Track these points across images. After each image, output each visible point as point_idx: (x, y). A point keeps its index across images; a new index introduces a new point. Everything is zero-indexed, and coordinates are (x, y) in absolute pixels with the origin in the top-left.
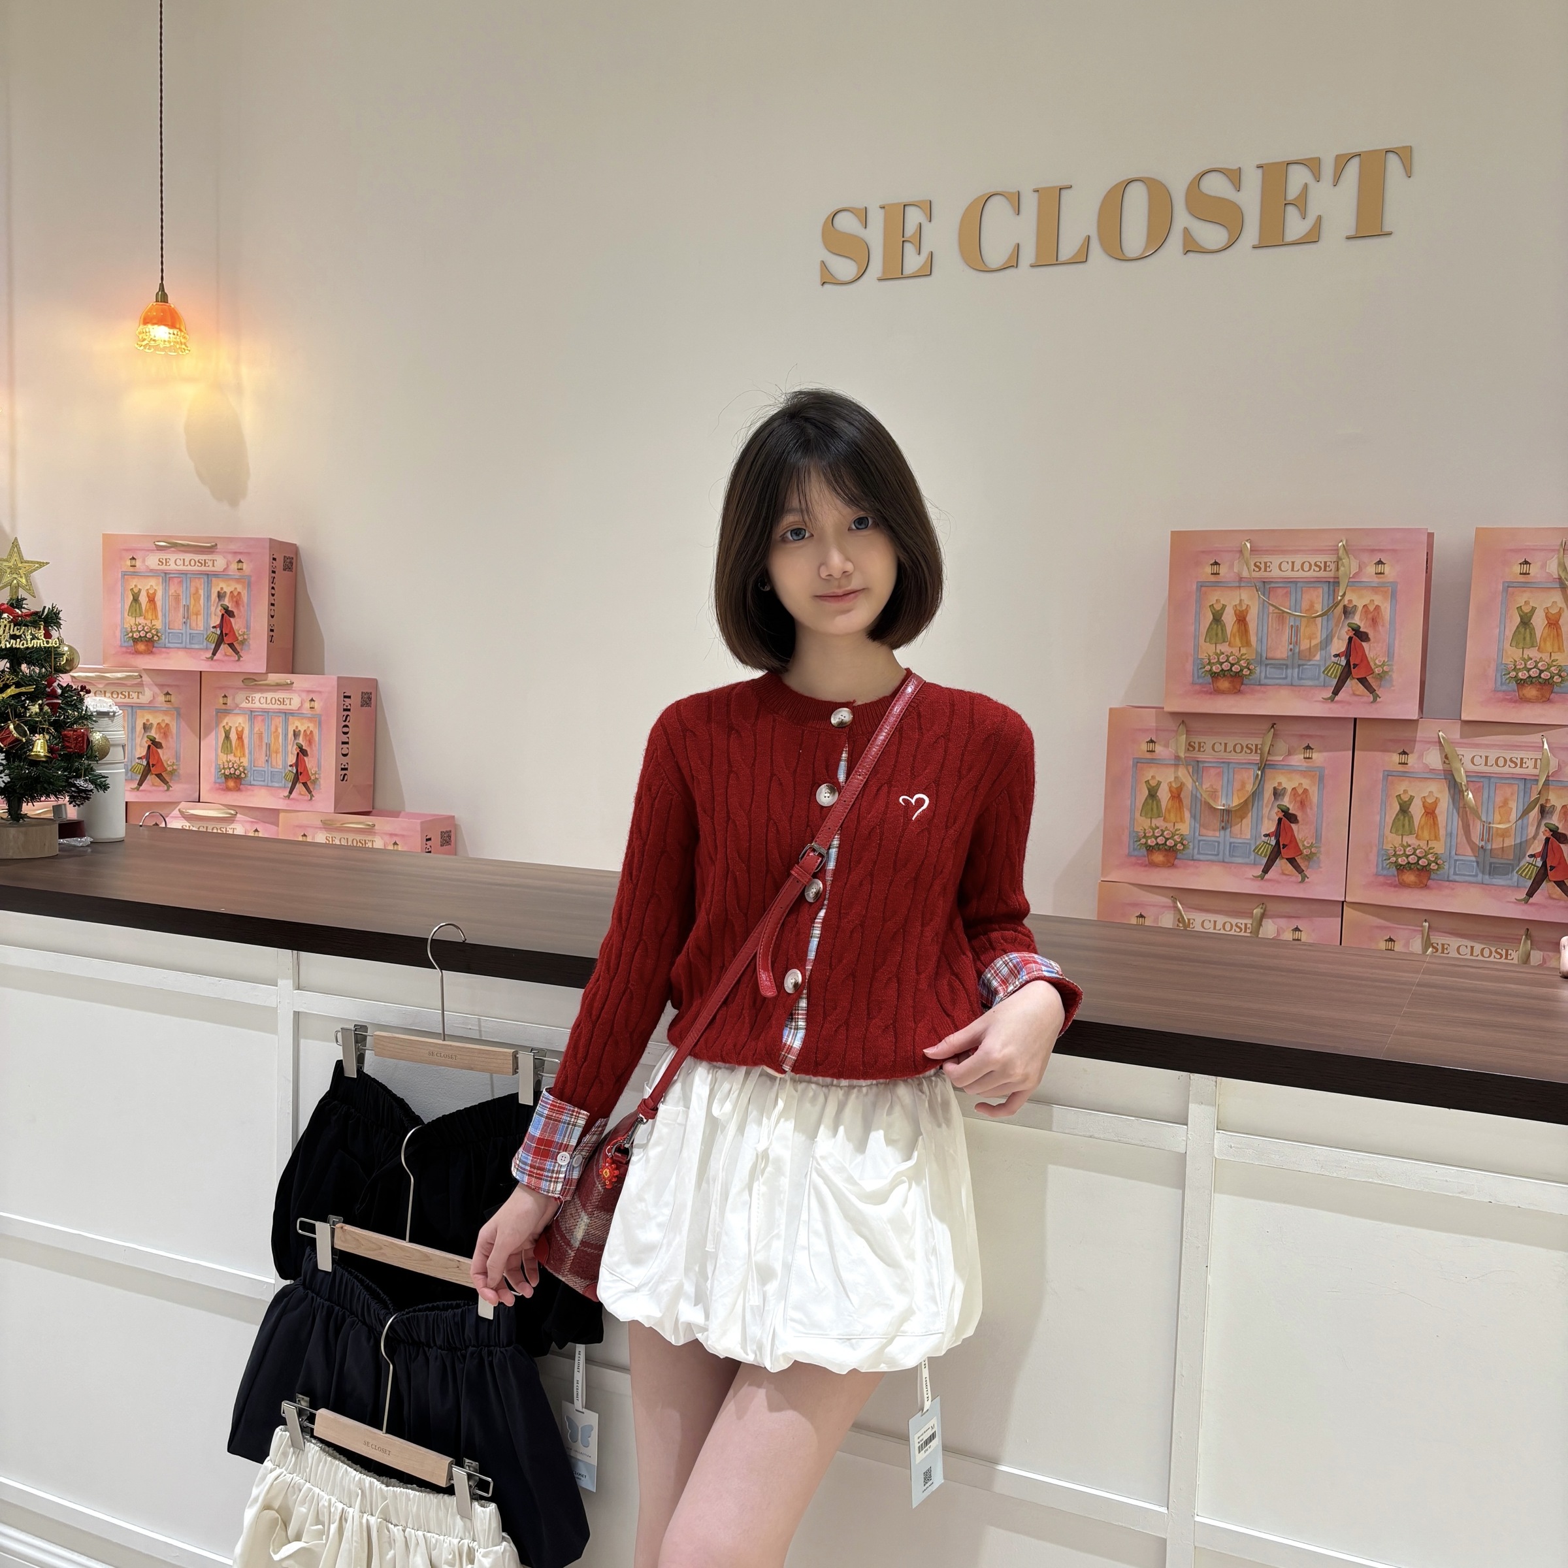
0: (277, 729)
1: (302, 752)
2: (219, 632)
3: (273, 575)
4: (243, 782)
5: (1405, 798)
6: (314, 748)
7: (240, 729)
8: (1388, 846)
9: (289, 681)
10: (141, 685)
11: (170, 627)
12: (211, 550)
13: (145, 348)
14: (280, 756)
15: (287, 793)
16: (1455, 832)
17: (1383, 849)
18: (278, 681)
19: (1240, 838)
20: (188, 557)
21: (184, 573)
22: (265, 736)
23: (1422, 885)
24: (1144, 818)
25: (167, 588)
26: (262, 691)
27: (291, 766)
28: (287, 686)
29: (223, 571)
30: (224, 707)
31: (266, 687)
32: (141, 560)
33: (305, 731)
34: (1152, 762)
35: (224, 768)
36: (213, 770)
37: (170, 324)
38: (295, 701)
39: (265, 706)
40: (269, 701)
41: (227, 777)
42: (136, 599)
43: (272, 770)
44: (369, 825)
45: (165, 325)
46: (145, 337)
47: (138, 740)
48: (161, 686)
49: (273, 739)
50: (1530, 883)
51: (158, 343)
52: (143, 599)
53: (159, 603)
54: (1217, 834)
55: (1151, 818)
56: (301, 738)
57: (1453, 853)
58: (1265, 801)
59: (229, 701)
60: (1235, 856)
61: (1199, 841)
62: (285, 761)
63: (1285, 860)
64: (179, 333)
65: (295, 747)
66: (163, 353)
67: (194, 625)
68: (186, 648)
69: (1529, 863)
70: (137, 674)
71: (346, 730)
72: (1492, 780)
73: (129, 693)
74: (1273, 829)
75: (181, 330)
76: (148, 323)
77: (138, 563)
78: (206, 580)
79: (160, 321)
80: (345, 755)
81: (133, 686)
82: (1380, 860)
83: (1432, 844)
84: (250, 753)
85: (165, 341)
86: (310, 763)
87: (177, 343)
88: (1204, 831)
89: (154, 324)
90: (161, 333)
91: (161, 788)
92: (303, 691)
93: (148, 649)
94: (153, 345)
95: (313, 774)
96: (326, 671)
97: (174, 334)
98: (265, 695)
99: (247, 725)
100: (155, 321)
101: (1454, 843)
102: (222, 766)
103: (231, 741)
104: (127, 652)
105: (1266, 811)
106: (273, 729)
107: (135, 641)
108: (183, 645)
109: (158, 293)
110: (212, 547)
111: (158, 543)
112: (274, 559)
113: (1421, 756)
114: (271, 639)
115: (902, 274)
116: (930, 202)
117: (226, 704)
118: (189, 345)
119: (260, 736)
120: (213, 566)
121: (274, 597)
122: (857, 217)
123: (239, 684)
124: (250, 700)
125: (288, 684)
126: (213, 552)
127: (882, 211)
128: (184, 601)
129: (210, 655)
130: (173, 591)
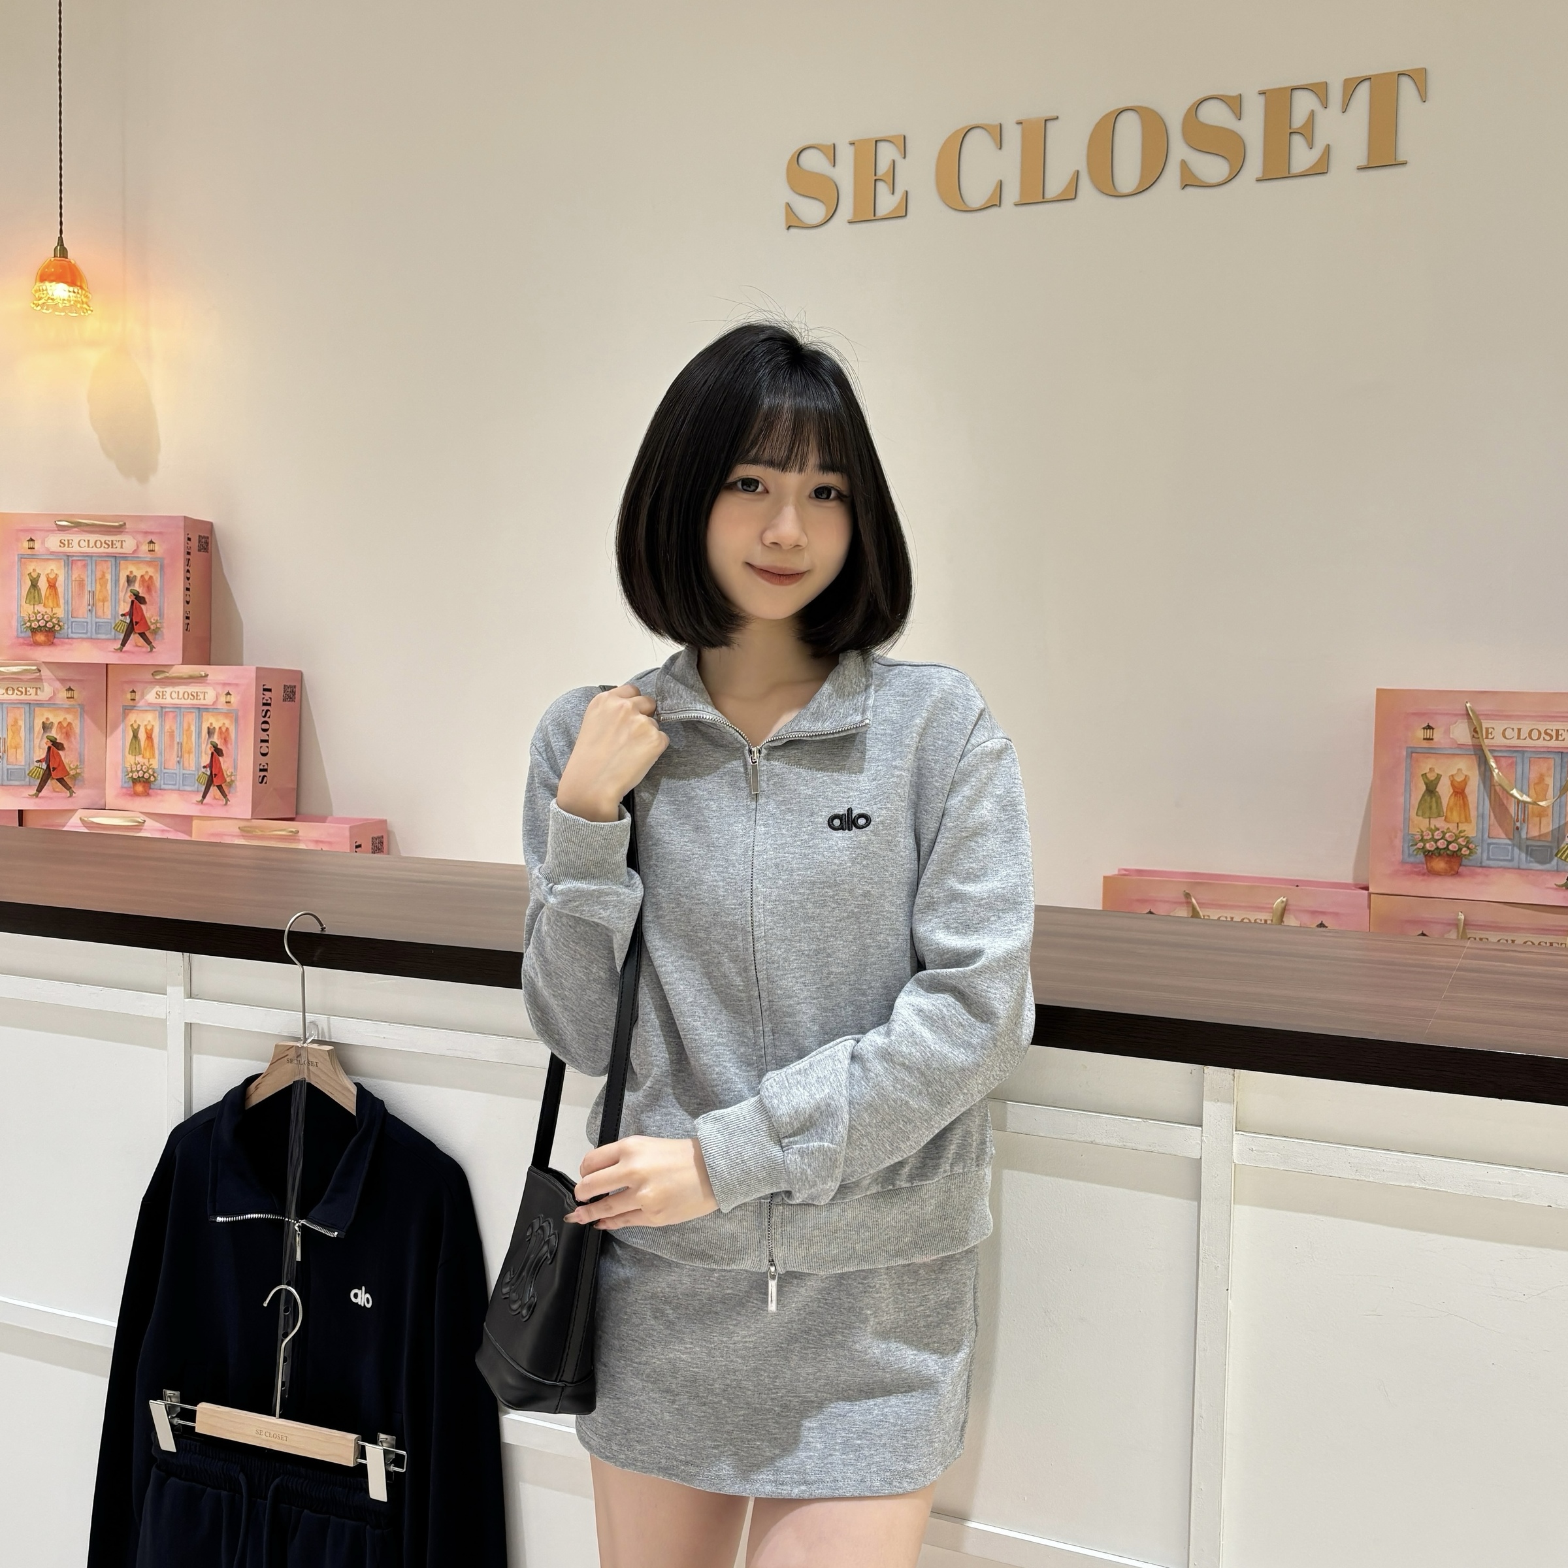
0: (189, 727)
1: (217, 752)
2: (128, 621)
3: (188, 557)
4: (152, 786)
7: (149, 727)
8: (1415, 831)
9: (203, 674)
10: (39, 679)
11: (74, 615)
12: (119, 529)
13: (42, 308)
14: (192, 756)
15: (200, 798)
16: (1487, 812)
17: (1409, 834)
18: (191, 673)
20: (93, 538)
21: (89, 556)
22: (176, 733)
23: (1453, 872)
25: (70, 572)
26: (174, 685)
27: (204, 767)
28: (201, 679)
29: (133, 553)
30: (132, 703)
31: (179, 681)
32: (40, 541)
35: (132, 771)
36: (120, 774)
37: (69, 280)
38: (209, 695)
39: (176, 701)
40: (181, 696)
41: (135, 781)
42: (34, 585)
43: (185, 772)
44: (292, 832)
45: (65, 282)
46: (42, 296)
47: (37, 741)
48: (62, 681)
49: (185, 738)
51: (56, 302)
52: (43, 584)
53: (60, 590)
56: (216, 737)
57: (1486, 836)
59: (137, 698)
62: (198, 763)
64: (80, 291)
65: (210, 745)
66: (63, 314)
67: (100, 613)
68: (92, 638)
70: (34, 668)
71: (265, 726)
72: (1526, 754)
73: (26, 689)
75: (81, 288)
76: (46, 280)
77: (37, 545)
78: (114, 562)
79: (59, 278)
80: (264, 755)
81: (30, 680)
82: (1406, 845)
83: (1462, 827)
84: (160, 754)
85: (64, 300)
86: (225, 763)
87: (79, 302)
89: (51, 281)
90: (59, 291)
91: (63, 795)
92: (218, 684)
93: (50, 641)
94: (51, 304)
95: (228, 776)
96: (244, 663)
97: (74, 292)
98: (177, 689)
99: (158, 723)
100: (52, 278)
101: (1486, 826)
102: (129, 769)
103: (139, 742)
104: (24, 644)
106: (186, 727)
107: (34, 631)
108: (89, 635)
109: (56, 248)
110: (121, 526)
111: (59, 523)
112: (189, 539)
113: (1447, 731)
114: (187, 628)
115: (875, 215)
116: (905, 137)
117: (134, 700)
118: (90, 304)
119: (172, 735)
120: (122, 547)
121: (190, 581)
122: (824, 154)
123: (149, 677)
124: (161, 694)
125: (202, 677)
126: (120, 533)
127: (852, 148)
128: (89, 586)
129: (119, 646)
130: (76, 576)
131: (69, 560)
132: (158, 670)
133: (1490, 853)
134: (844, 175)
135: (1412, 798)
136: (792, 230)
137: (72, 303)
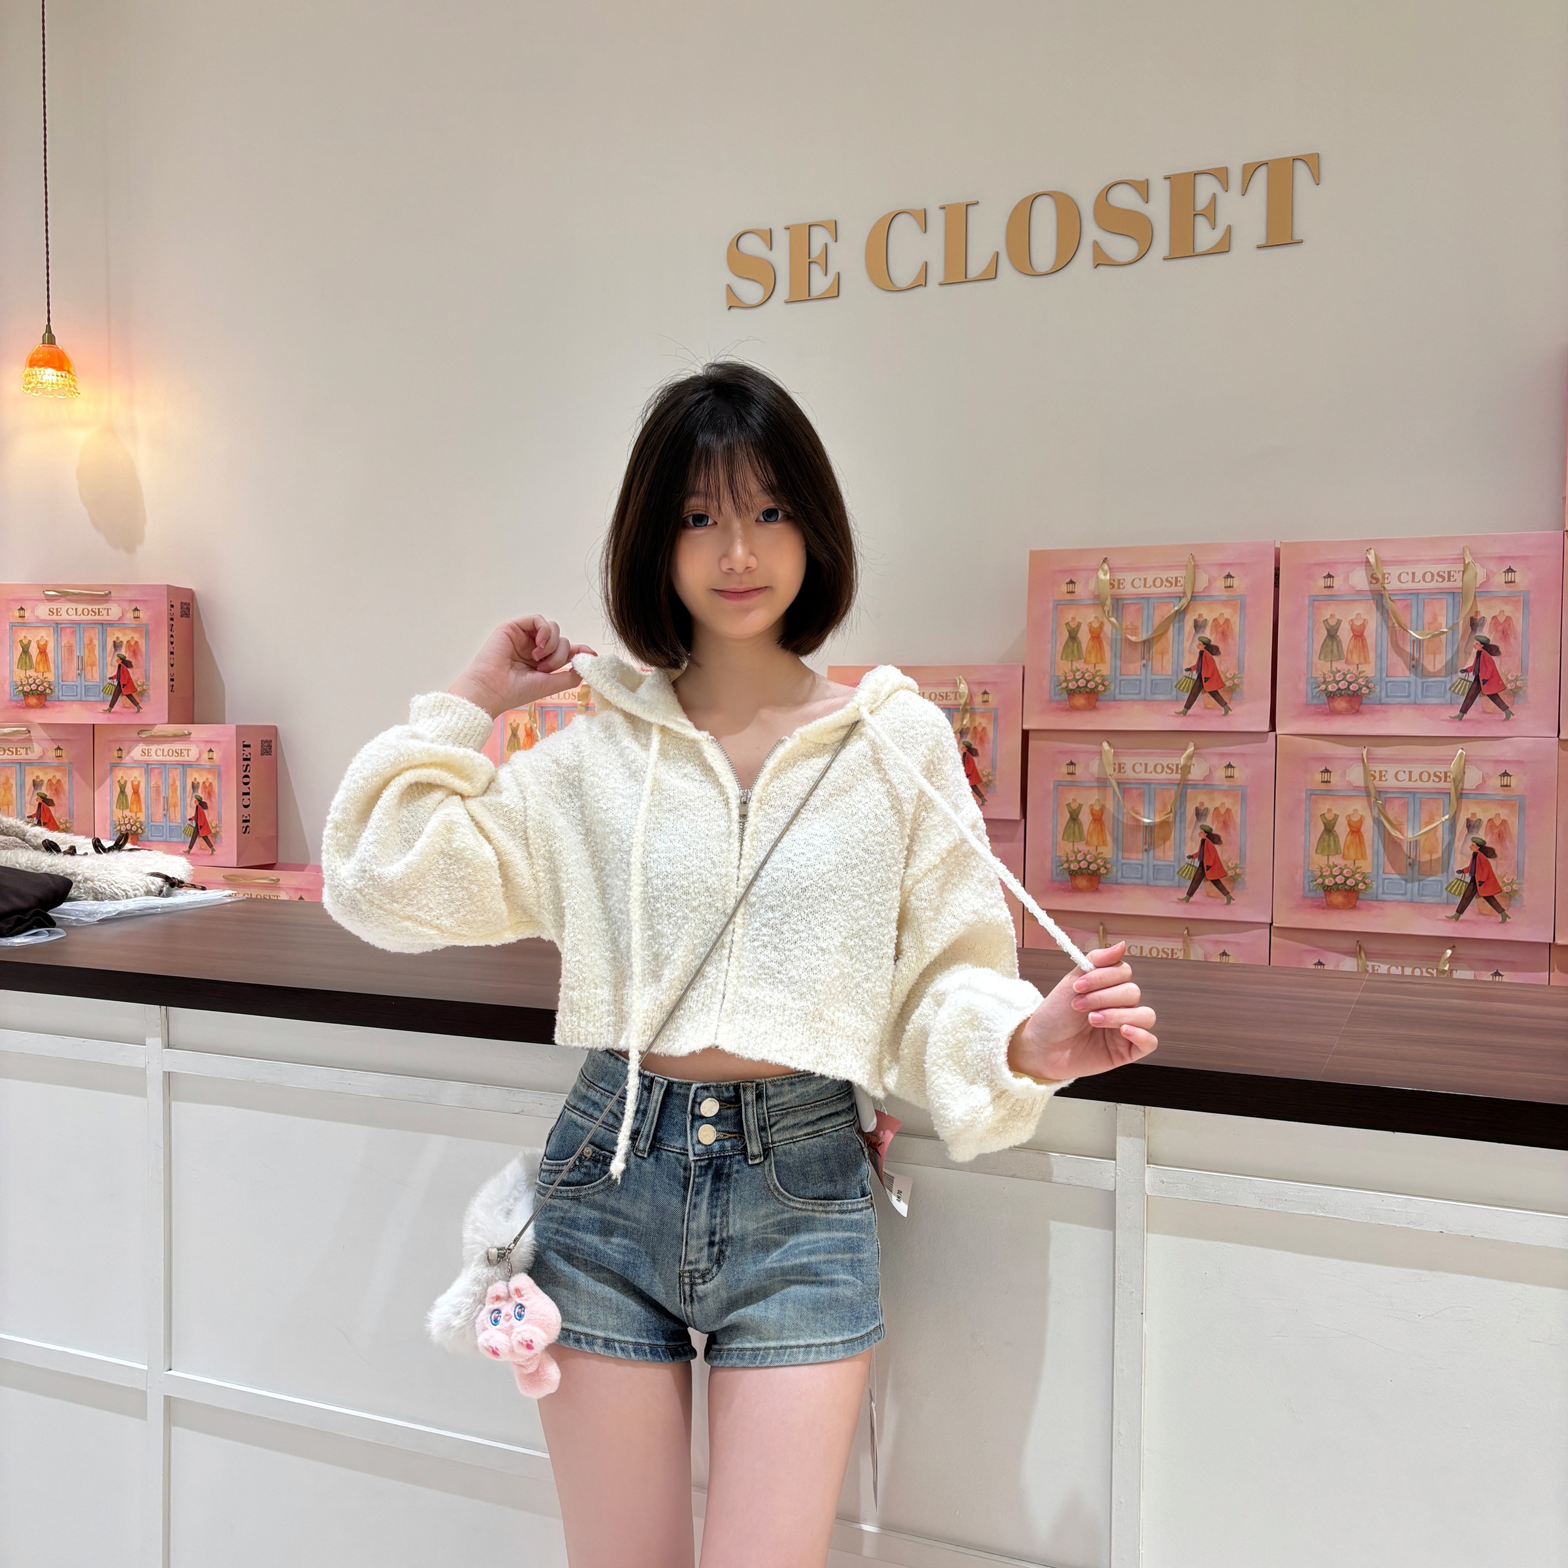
0: (174, 782)
1: (202, 805)
2: (116, 683)
3: (172, 622)
4: (140, 838)
5: (1329, 817)
6: (213, 799)
7: (136, 783)
8: (1316, 868)
9: (186, 732)
10: (29, 740)
11: (64, 679)
12: (105, 598)
13: (32, 391)
14: (178, 809)
15: (187, 849)
16: (1381, 851)
17: (1308, 870)
18: (175, 732)
19: (1164, 860)
20: (81, 606)
21: (78, 623)
22: (162, 788)
23: (1350, 906)
24: (1065, 842)
25: (59, 639)
26: (159, 743)
27: (190, 819)
28: (185, 737)
29: (118, 620)
31: (163, 739)
32: (30, 611)
33: (204, 783)
34: (1074, 785)
36: (108, 827)
37: (57, 365)
38: (193, 752)
39: (161, 758)
40: (166, 753)
42: (25, 651)
44: (271, 879)
45: (54, 368)
46: (32, 380)
47: (28, 798)
48: (51, 741)
49: (170, 791)
50: (1459, 899)
51: (45, 386)
52: (34, 651)
53: (51, 655)
54: (1140, 856)
55: (1073, 842)
56: (200, 791)
57: (1381, 871)
58: (1188, 822)
59: (123, 756)
60: (1159, 879)
61: (1123, 864)
62: (184, 816)
63: (1211, 883)
64: (67, 375)
65: (194, 799)
66: (52, 397)
67: (89, 676)
68: (81, 701)
69: (1458, 879)
70: (25, 729)
71: (246, 780)
72: (1417, 795)
73: (16, 749)
74: (1196, 850)
75: (69, 372)
76: (35, 365)
77: (27, 614)
78: (100, 629)
79: (47, 363)
80: (246, 806)
81: (20, 741)
82: (1307, 881)
83: (1359, 863)
84: (147, 808)
85: (53, 384)
86: (210, 815)
87: (66, 385)
88: (1126, 855)
89: (41, 366)
90: (49, 375)
92: (201, 741)
93: (41, 703)
94: (40, 388)
95: (213, 828)
96: (227, 720)
97: (62, 376)
98: (161, 747)
99: (144, 779)
100: (41, 363)
101: (1380, 862)
102: (117, 823)
103: (126, 796)
104: (17, 706)
105: (1189, 832)
106: (171, 782)
107: (26, 694)
108: (78, 698)
109: (45, 334)
110: (106, 595)
111: (46, 593)
112: (172, 606)
113: (1344, 774)
114: (172, 689)
115: (809, 296)
116: (836, 222)
117: (121, 757)
118: (77, 387)
119: (158, 790)
120: (108, 615)
121: (173, 646)
122: (760, 237)
123: (135, 736)
124: (146, 752)
125: (185, 735)
126: (107, 601)
127: (787, 232)
128: (78, 651)
129: (108, 707)
130: (66, 642)
131: (58, 627)
132: (143, 728)
133: (1385, 888)
134: (780, 257)
135: (1312, 836)
136: (733, 310)
137: (60, 386)
